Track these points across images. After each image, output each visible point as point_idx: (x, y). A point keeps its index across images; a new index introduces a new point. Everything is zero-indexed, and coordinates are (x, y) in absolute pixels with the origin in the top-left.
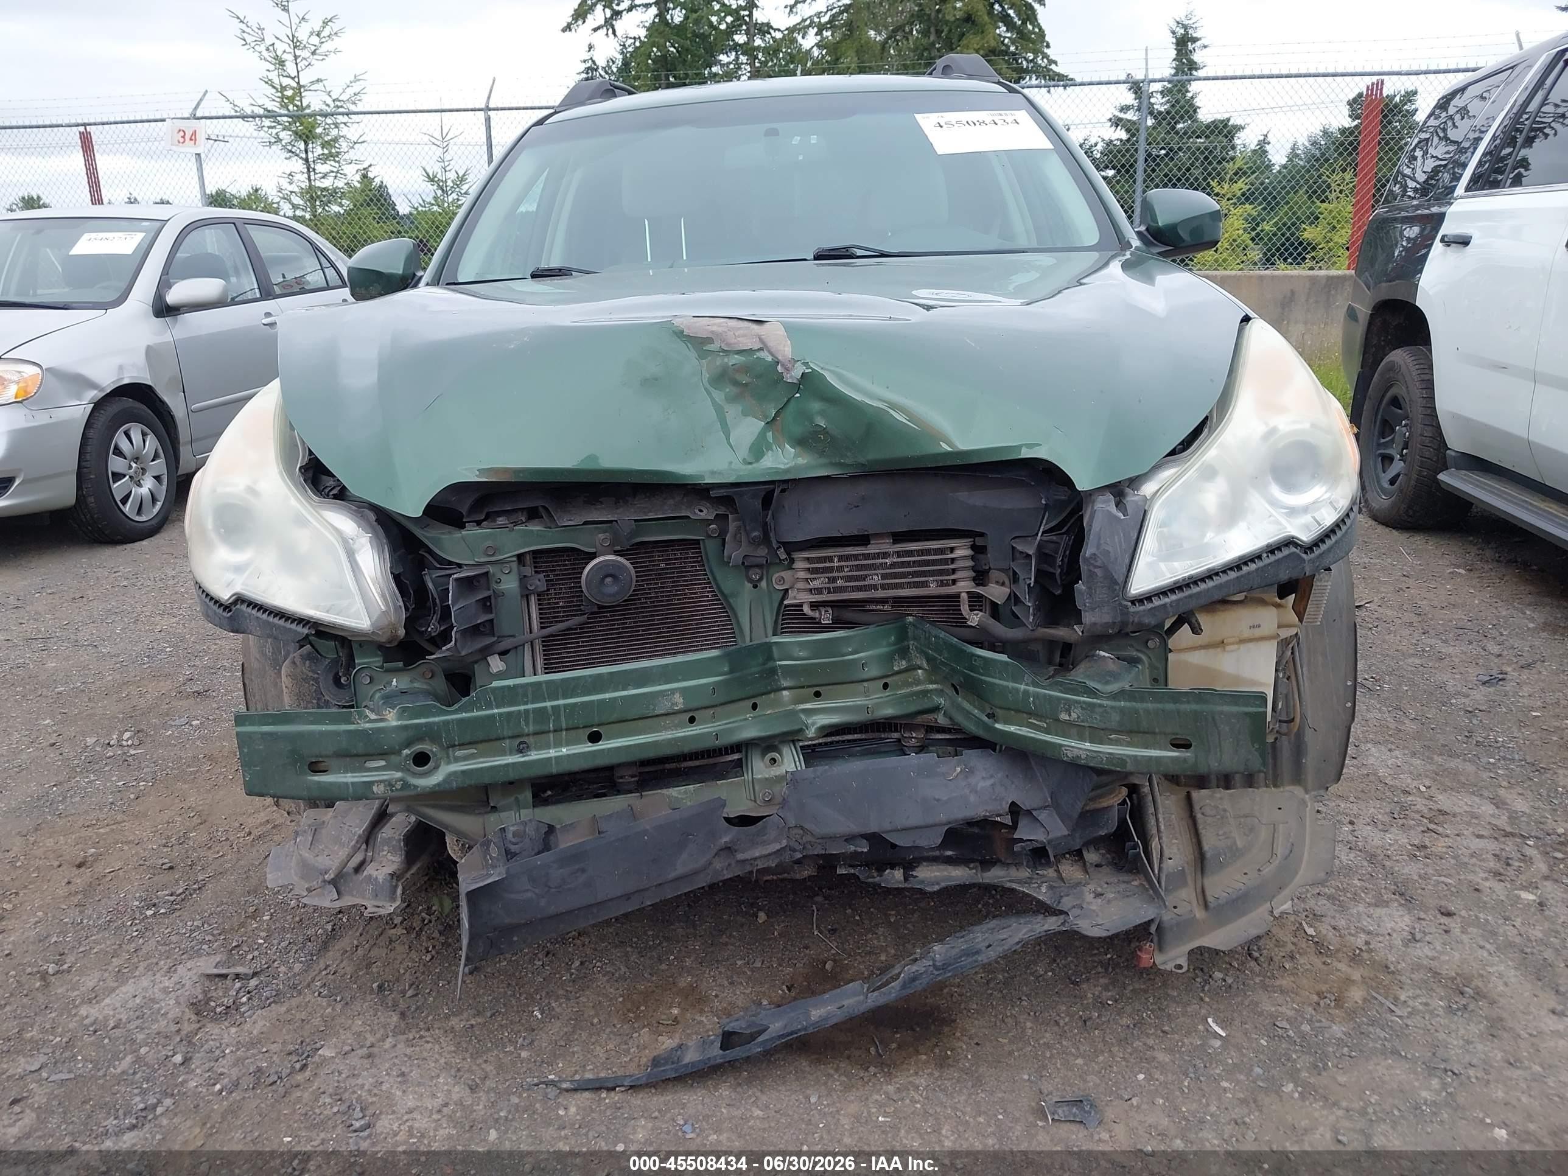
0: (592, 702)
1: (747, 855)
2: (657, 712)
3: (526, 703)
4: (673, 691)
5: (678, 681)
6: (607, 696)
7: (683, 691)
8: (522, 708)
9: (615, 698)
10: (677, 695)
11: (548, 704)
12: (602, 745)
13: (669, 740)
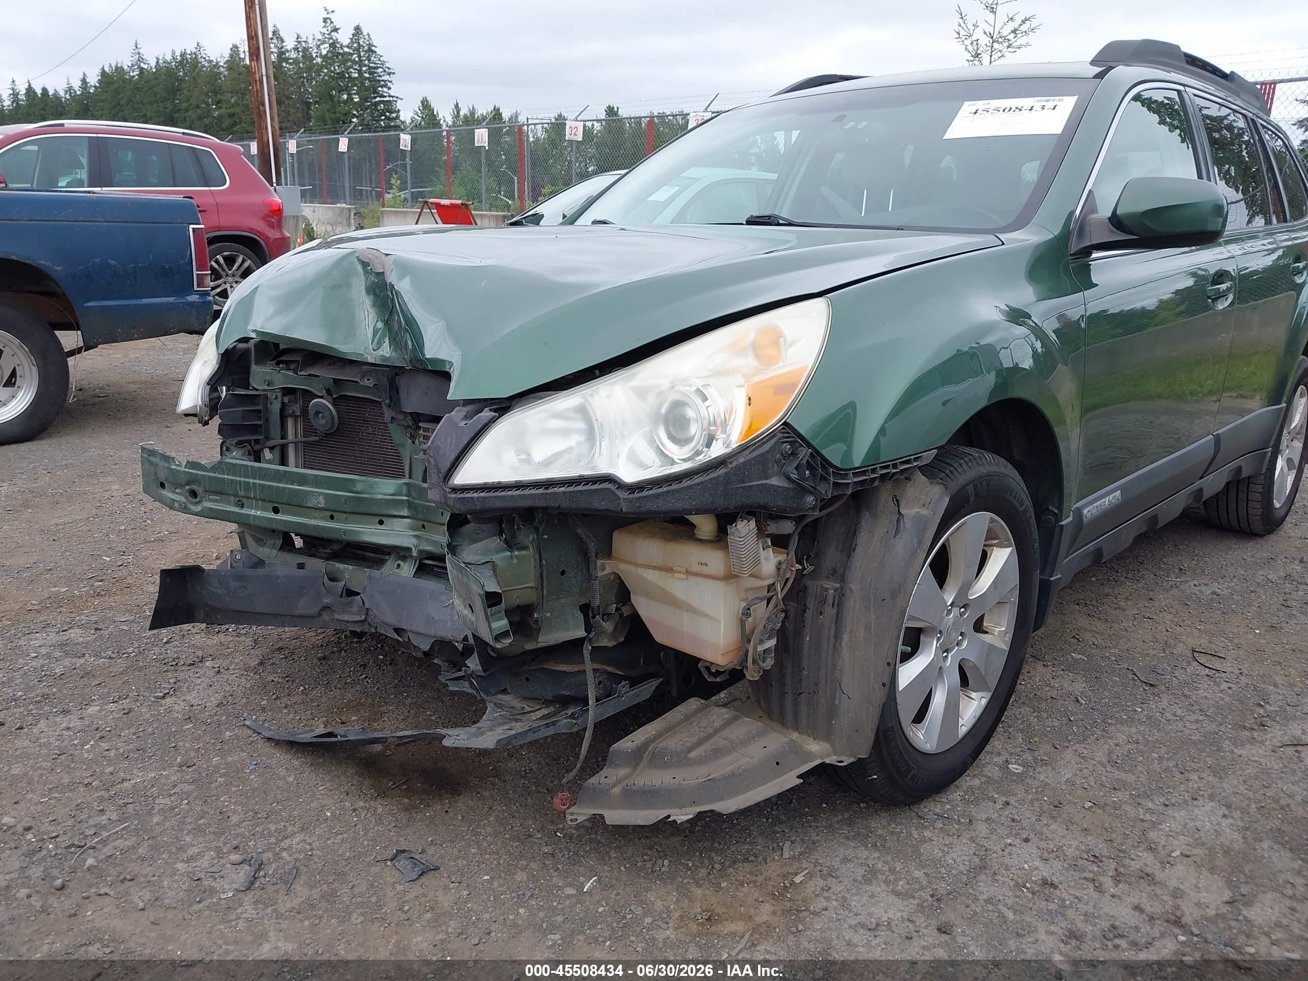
0: (273, 486)
1: (340, 617)
2: (308, 505)
3: (240, 477)
4: (319, 494)
5: (324, 488)
6: (282, 485)
7: (326, 496)
8: (238, 479)
9: (286, 488)
10: (321, 498)
11: (251, 481)
12: (279, 517)
13: (315, 526)
